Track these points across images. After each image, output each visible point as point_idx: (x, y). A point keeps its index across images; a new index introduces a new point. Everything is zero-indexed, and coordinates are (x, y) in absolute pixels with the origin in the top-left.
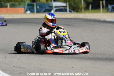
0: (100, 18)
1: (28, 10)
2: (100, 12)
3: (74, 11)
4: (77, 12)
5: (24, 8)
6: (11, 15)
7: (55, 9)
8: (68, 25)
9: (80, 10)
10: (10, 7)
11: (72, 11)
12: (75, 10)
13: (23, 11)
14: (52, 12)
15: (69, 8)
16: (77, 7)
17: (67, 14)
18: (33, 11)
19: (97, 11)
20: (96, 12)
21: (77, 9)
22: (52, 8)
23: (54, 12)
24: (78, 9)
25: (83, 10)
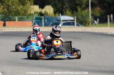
0: (107, 32)
1: (36, 23)
2: (107, 26)
3: (81, 25)
4: (85, 25)
5: (32, 22)
6: (19, 28)
7: (62, 23)
8: (76, 38)
9: (87, 24)
10: (19, 20)
11: (80, 25)
12: (83, 24)
13: (31, 25)
14: (60, 25)
15: (77, 22)
16: (85, 21)
17: (75, 27)
18: (41, 24)
19: (105, 24)
20: (103, 26)
21: (84, 23)
22: (60, 22)
23: (62, 26)
24: (86, 23)
25: (90, 24)
